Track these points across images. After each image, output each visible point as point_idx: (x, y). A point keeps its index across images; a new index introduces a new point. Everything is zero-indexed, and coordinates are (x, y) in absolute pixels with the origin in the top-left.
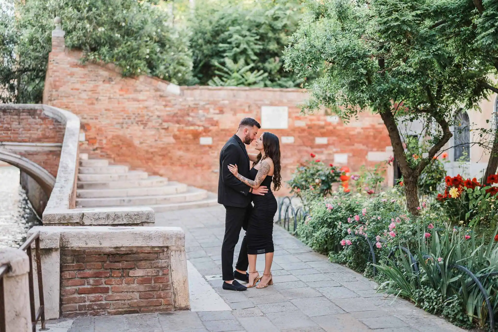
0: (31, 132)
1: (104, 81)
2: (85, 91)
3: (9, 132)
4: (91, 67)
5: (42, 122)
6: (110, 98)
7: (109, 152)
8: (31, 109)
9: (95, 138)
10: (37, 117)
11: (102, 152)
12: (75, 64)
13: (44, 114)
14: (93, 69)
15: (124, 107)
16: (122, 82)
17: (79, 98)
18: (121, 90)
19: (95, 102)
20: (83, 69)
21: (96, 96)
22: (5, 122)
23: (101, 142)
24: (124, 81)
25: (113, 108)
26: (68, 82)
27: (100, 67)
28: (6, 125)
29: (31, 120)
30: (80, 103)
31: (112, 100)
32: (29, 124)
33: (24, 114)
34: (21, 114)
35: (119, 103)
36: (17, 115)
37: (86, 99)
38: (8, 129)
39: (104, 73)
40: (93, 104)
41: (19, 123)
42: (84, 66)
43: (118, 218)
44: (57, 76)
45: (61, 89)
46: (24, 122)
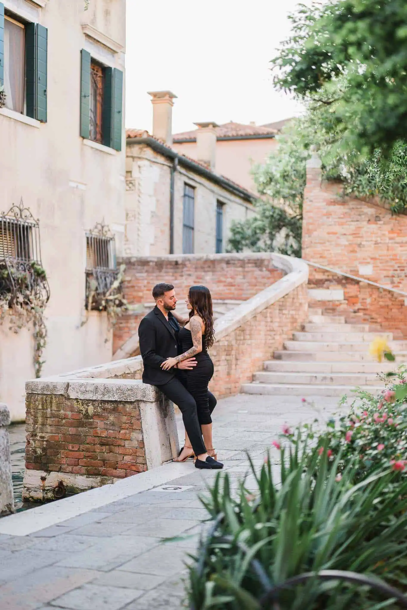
0: (257, 287)
1: (369, 220)
2: (345, 234)
3: (233, 288)
4: (352, 204)
5: (270, 276)
6: (376, 243)
7: (374, 315)
8: (258, 260)
9: (357, 297)
10: (264, 269)
11: (365, 314)
12: (332, 200)
13: (273, 265)
14: (354, 206)
15: (395, 255)
16: (394, 221)
17: (337, 245)
18: (392, 231)
19: (357, 249)
20: (342, 207)
21: (358, 241)
22: (229, 276)
23: (365, 301)
24: (396, 220)
25: (380, 256)
26: (323, 224)
27: (363, 202)
28: (229, 280)
29: (257, 272)
30: (338, 250)
31: (380, 245)
32: (256, 278)
33: (250, 265)
34: (246, 265)
35: (388, 250)
36: (241, 267)
37: (345, 246)
38: (231, 285)
39: (370, 211)
40: (353, 251)
41: (244, 277)
42: (344, 203)
43: (108, 392)
44: (310, 218)
45: (315, 234)
46: (250, 275)
